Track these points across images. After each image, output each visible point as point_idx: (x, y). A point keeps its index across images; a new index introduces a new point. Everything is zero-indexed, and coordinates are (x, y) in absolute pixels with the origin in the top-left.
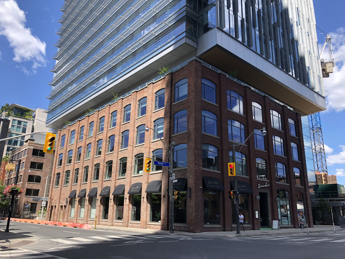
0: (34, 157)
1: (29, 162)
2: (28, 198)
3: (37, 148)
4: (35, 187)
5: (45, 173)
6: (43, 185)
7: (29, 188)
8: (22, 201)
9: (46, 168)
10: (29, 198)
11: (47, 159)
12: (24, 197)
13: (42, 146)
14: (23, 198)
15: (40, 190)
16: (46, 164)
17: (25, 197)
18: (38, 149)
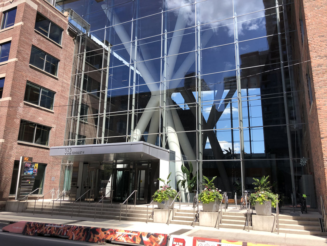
0: (40, 36)
1: (27, 44)
2: (24, 147)
3: (45, 14)
4: (41, 119)
5: (62, 86)
6: (58, 117)
7: (28, 118)
8: (11, 156)
9: (65, 76)
10: (27, 147)
11: (66, 51)
12: (16, 144)
13: (57, 13)
14: (11, 148)
15: (53, 130)
16: (65, 65)
17: (19, 144)
18: (48, 16)
